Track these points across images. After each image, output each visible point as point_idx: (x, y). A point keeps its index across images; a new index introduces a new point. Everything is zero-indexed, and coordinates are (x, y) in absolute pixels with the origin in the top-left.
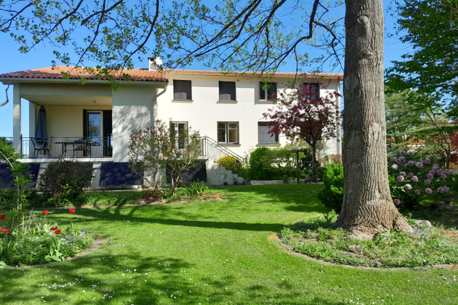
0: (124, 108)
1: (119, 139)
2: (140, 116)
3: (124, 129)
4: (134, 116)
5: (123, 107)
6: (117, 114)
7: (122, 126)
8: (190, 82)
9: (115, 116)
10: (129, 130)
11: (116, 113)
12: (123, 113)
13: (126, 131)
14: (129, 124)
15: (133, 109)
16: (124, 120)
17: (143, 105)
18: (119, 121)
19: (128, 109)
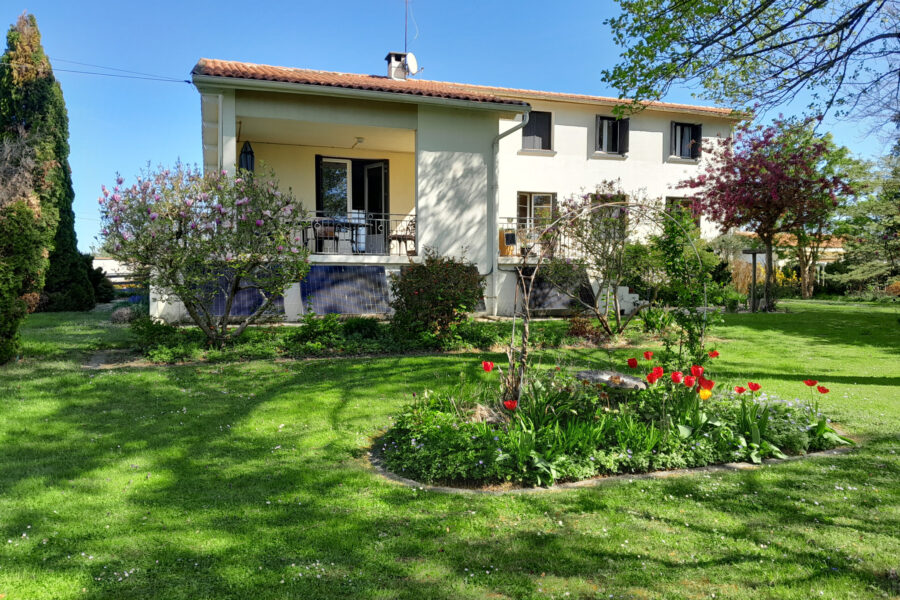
0: (440, 156)
1: (430, 219)
2: (470, 175)
3: (439, 200)
4: (459, 174)
5: (438, 154)
6: (429, 169)
7: (437, 192)
8: (549, 114)
9: (424, 171)
10: (448, 201)
11: (426, 166)
12: (440, 167)
13: (443, 204)
14: (449, 189)
15: (456, 159)
16: (440, 181)
17: (474, 151)
18: (432, 182)
19: (448, 159)
